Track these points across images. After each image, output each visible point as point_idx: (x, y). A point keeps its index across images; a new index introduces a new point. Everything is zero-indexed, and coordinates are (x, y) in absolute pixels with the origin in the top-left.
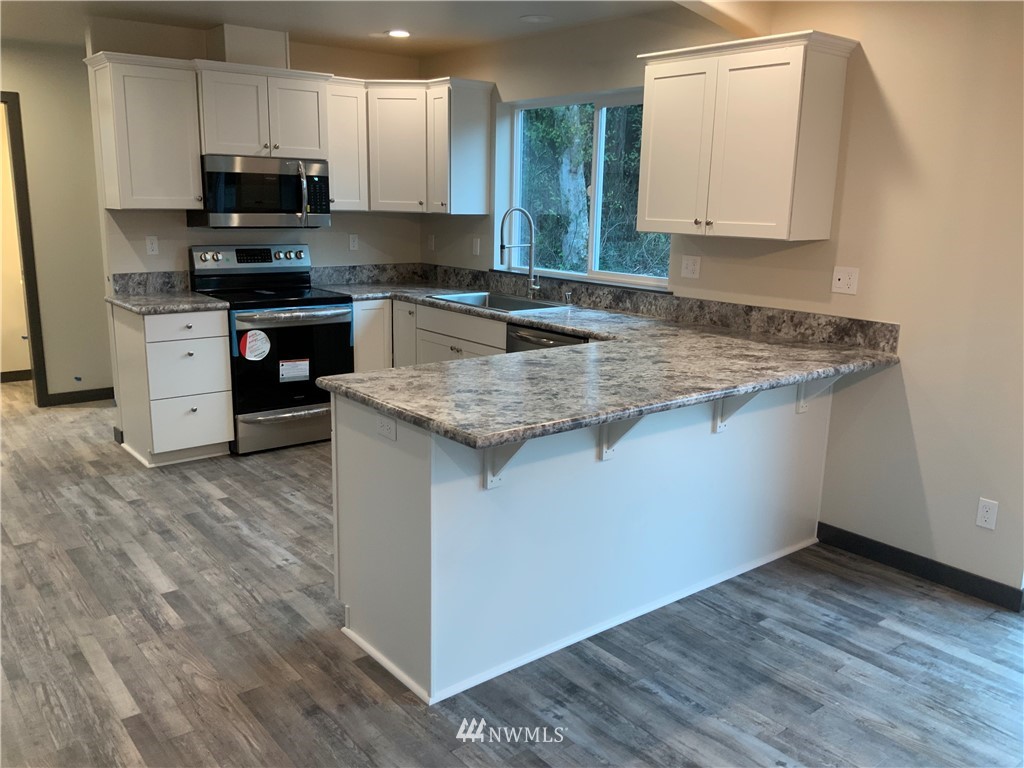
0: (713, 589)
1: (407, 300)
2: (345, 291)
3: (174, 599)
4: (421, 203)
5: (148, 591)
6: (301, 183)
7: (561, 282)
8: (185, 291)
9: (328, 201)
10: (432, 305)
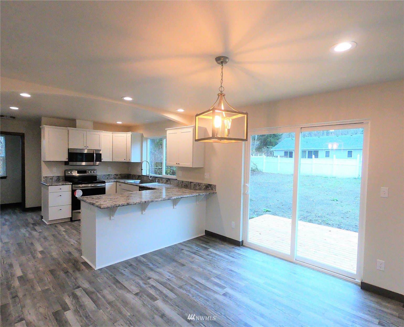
0: (175, 245)
1: (119, 182)
2: (104, 180)
3: (42, 252)
4: (125, 160)
5: (35, 250)
6: (94, 155)
7: (156, 177)
8: (63, 181)
9: (101, 159)
10: (124, 183)
